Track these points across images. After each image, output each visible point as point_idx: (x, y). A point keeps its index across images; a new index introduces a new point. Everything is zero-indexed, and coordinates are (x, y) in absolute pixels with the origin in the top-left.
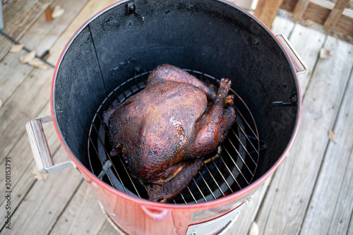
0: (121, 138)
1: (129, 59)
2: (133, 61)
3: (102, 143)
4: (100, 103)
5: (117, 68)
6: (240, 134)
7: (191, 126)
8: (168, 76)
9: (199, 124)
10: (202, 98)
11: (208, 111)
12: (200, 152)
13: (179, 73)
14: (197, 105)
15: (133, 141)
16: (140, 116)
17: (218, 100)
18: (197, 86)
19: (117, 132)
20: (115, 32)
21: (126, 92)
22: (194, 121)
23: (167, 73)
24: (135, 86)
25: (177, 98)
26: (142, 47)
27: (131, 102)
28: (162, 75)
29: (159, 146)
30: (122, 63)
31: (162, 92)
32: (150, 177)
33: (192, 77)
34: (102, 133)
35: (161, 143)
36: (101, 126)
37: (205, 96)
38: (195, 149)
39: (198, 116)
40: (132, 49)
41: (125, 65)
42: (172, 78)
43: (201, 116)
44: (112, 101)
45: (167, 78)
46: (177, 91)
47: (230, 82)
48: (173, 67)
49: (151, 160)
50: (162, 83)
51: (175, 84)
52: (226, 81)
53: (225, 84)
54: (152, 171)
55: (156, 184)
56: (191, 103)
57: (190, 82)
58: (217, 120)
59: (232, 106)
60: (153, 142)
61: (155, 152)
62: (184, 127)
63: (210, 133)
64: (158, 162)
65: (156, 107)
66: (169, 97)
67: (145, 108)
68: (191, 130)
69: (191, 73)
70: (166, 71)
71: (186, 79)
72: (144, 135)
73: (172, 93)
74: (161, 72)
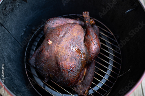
0: (47, 71)
1: (27, 25)
2: (30, 26)
3: (37, 77)
4: (24, 56)
5: (23, 33)
6: (103, 37)
7: (83, 46)
8: (55, 25)
9: (87, 43)
10: (80, 28)
11: (87, 33)
12: (95, 58)
13: (59, 20)
14: (80, 33)
15: (55, 70)
16: (53, 55)
17: (87, 25)
18: (72, 22)
19: (43, 69)
20: (13, 14)
21: (34, 44)
22: (83, 42)
23: (53, 23)
24: (37, 38)
25: (67, 35)
26: (31, 16)
27: (43, 49)
28: (51, 26)
29: (72, 66)
30: (24, 30)
31: (57, 35)
32: (74, 84)
33: (67, 19)
34: (34, 72)
35: (73, 63)
36: (31, 68)
37: (80, 26)
38: (92, 58)
39: (83, 39)
40: (26, 19)
41: (26, 29)
42: (57, 25)
43: (85, 38)
44: (30, 51)
45: (55, 26)
46: (65, 30)
47: (88, 13)
48: (55, 18)
49: (71, 76)
50: (54, 30)
51: (62, 27)
52: (86, 13)
53: (86, 15)
54: (74, 81)
55: (78, 85)
56: (76, 34)
57: (68, 22)
58: (95, 36)
59: (95, 25)
60: (67, 66)
61: (72, 71)
62: (80, 49)
63: (96, 46)
64: (75, 75)
65: (59, 46)
66: (63, 36)
67: (53, 49)
68: (84, 48)
69: (65, 17)
70: (52, 22)
71: (65, 21)
72: (61, 64)
73: (63, 33)
74: (50, 24)
